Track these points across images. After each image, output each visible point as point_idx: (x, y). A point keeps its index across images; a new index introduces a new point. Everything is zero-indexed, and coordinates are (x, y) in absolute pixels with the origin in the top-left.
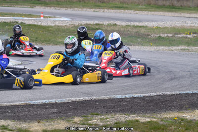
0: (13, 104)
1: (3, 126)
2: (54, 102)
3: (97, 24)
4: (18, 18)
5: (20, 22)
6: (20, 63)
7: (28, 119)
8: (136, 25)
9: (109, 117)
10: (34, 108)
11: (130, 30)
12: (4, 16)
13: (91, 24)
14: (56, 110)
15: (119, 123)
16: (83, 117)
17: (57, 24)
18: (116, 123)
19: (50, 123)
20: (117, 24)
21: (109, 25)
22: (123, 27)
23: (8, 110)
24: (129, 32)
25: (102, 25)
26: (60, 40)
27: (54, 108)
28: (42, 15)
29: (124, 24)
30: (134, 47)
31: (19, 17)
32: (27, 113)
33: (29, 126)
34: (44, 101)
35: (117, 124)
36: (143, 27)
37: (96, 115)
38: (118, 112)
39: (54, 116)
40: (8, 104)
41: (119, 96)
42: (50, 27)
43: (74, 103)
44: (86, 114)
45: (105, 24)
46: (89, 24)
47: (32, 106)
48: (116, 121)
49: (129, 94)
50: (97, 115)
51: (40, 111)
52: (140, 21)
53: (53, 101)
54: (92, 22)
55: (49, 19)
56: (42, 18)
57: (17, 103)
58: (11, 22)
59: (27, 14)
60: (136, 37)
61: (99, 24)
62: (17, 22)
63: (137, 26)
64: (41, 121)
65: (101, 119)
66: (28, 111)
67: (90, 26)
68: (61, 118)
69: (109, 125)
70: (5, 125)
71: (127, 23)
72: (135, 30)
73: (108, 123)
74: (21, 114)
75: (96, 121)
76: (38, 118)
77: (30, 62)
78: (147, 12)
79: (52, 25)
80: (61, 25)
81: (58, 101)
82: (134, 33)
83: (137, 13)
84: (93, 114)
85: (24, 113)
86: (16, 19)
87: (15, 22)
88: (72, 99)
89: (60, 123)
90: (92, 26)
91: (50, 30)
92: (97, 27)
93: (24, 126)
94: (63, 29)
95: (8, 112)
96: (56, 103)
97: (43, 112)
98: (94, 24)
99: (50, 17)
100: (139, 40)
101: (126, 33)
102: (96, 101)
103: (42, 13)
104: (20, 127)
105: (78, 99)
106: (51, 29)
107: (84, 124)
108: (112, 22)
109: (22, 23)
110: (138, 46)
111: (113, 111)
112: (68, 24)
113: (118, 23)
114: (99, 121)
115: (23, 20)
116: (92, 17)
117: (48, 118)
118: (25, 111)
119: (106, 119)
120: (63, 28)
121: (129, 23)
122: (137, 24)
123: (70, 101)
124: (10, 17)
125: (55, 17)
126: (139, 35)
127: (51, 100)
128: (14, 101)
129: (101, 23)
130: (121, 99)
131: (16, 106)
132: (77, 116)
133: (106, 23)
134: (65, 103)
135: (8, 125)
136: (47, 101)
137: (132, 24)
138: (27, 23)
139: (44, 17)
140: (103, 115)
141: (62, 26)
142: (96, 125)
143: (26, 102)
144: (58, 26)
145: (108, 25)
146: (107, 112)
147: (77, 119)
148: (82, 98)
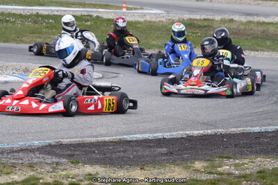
0: (100, 139)
1: (90, 175)
2: (162, 137)
3: (205, 19)
4: (90, 10)
5: (95, 15)
6: (101, 76)
7: (126, 163)
8: (261, 21)
9: (246, 161)
10: (132, 147)
11: (253, 28)
12: (70, 7)
13: (196, 20)
14: (165, 149)
15: (264, 172)
16: (207, 160)
17: (148, 18)
18: (260, 172)
19: (160, 171)
20: (234, 19)
21: (223, 21)
22: (242, 24)
23: (93, 149)
24: (252, 32)
25: (212, 20)
26: (154, 42)
27: (161, 147)
28: (124, 5)
29: (244, 19)
30: (262, 53)
31: (91, 8)
32: (122, 154)
33: (128, 174)
34: (146, 136)
35: (262, 174)
36: (272, 23)
37: (226, 158)
38: (258, 153)
39: (164, 160)
40: (93, 140)
41: (257, 129)
42: (139, 22)
43: (190, 139)
44: (211, 156)
45: (216, 19)
46: (194, 20)
47: (129, 142)
48: (258, 169)
49: (270, 125)
50: (228, 158)
51: (142, 152)
52: (267, 15)
53: (159, 135)
54: (198, 17)
55: (134, 11)
56: (124, 10)
57: (107, 139)
58: (82, 16)
59: (102, 3)
60: (263, 38)
61: (208, 20)
62: (91, 16)
63: (264, 23)
64: (145, 168)
65: (236, 165)
66: (124, 152)
67: (196, 22)
68: (174, 162)
69: (250, 175)
70: (93, 173)
71: (248, 17)
72: (261, 29)
73: (248, 172)
74: (114, 156)
75: (228, 167)
76: (141, 163)
77: (115, 75)
78: (273, 2)
79: (141, 20)
80: (154, 20)
81: (167, 135)
82: (259, 33)
83: (259, 4)
84: (222, 157)
85: (118, 154)
86: (88, 11)
87: (87, 16)
88: (187, 132)
89: (174, 171)
90: (199, 23)
91: (139, 28)
92: (206, 24)
93: (121, 174)
94: (157, 27)
95: (94, 152)
96: (164, 138)
97: (147, 152)
98: (201, 20)
99: (135, 9)
100: (268, 43)
101: (248, 32)
102: (222, 136)
103: (125, 3)
104: (114, 176)
105: (196, 133)
106: (139, 25)
107: (211, 173)
108: (227, 17)
109: (98, 17)
110: (268, 51)
111: (251, 152)
112: (163, 19)
113: (236, 18)
114: (233, 168)
115: (99, 12)
116: (195, 8)
117: (155, 162)
118: (119, 152)
119: (243, 164)
120: (157, 24)
121: (251, 19)
122: (262, 19)
123: (184, 136)
124: (79, 7)
125: (142, 9)
126: (267, 35)
127: (156, 135)
128: (101, 136)
129: (211, 17)
130: (259, 133)
131: (105, 143)
132: (197, 159)
133: (218, 18)
134: (177, 139)
135: (97, 173)
136: (151, 135)
137: (256, 19)
138: (105, 16)
139: (128, 9)
140: (237, 159)
141: (155, 22)
142: (229, 174)
143: (118, 137)
144: (150, 22)
145: (221, 20)
146: (242, 155)
147: (198, 165)
148: (201, 132)
